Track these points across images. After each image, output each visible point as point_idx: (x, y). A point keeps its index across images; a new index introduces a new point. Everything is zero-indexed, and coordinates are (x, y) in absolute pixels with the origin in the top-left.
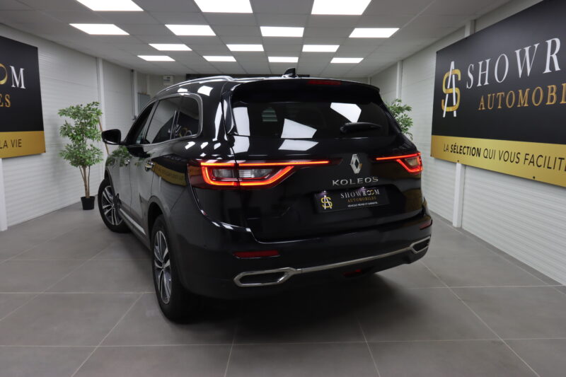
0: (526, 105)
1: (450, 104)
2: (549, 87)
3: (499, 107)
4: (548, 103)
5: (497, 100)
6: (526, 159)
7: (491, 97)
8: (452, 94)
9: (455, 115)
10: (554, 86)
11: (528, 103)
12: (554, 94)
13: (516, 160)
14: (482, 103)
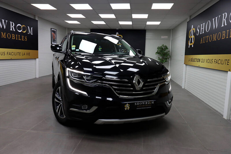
0: (215, 40)
1: (191, 42)
2: (223, 32)
3: (207, 42)
4: (223, 39)
5: (206, 39)
6: (215, 61)
7: (205, 38)
8: (192, 38)
9: (193, 47)
10: (224, 32)
11: (216, 39)
12: (224, 35)
13: (212, 62)
14: (202, 41)
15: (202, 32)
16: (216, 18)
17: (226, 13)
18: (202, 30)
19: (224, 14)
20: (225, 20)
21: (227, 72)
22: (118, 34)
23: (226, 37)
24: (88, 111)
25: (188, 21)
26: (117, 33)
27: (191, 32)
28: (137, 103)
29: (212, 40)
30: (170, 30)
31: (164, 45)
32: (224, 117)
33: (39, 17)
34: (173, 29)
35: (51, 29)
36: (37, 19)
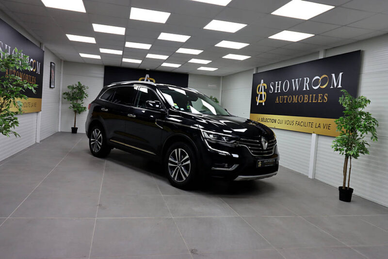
15: (278, 91)
16: (297, 80)
17: (308, 79)
18: (278, 88)
19: (305, 79)
20: (307, 84)
21: (311, 134)
22: (149, 77)
23: (309, 100)
24: (230, 169)
25: (254, 73)
26: (147, 76)
27: (260, 87)
28: (266, 161)
29: (292, 101)
30: (220, 77)
31: (213, 97)
32: (309, 177)
33: (45, 47)
34: (223, 77)
35: (51, 63)
36: (44, 50)
